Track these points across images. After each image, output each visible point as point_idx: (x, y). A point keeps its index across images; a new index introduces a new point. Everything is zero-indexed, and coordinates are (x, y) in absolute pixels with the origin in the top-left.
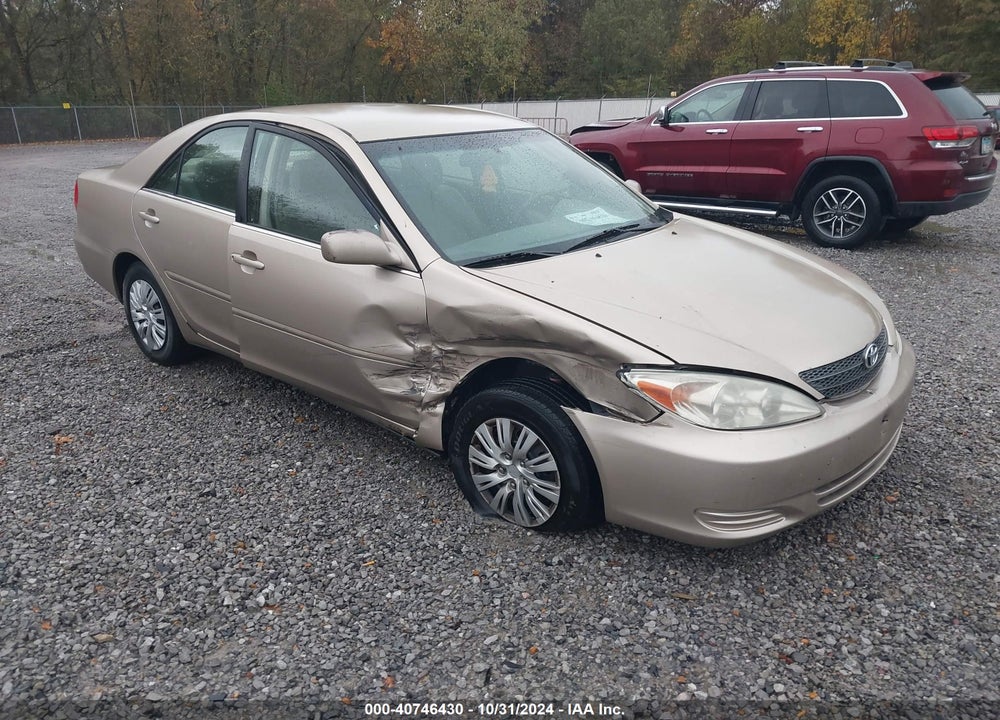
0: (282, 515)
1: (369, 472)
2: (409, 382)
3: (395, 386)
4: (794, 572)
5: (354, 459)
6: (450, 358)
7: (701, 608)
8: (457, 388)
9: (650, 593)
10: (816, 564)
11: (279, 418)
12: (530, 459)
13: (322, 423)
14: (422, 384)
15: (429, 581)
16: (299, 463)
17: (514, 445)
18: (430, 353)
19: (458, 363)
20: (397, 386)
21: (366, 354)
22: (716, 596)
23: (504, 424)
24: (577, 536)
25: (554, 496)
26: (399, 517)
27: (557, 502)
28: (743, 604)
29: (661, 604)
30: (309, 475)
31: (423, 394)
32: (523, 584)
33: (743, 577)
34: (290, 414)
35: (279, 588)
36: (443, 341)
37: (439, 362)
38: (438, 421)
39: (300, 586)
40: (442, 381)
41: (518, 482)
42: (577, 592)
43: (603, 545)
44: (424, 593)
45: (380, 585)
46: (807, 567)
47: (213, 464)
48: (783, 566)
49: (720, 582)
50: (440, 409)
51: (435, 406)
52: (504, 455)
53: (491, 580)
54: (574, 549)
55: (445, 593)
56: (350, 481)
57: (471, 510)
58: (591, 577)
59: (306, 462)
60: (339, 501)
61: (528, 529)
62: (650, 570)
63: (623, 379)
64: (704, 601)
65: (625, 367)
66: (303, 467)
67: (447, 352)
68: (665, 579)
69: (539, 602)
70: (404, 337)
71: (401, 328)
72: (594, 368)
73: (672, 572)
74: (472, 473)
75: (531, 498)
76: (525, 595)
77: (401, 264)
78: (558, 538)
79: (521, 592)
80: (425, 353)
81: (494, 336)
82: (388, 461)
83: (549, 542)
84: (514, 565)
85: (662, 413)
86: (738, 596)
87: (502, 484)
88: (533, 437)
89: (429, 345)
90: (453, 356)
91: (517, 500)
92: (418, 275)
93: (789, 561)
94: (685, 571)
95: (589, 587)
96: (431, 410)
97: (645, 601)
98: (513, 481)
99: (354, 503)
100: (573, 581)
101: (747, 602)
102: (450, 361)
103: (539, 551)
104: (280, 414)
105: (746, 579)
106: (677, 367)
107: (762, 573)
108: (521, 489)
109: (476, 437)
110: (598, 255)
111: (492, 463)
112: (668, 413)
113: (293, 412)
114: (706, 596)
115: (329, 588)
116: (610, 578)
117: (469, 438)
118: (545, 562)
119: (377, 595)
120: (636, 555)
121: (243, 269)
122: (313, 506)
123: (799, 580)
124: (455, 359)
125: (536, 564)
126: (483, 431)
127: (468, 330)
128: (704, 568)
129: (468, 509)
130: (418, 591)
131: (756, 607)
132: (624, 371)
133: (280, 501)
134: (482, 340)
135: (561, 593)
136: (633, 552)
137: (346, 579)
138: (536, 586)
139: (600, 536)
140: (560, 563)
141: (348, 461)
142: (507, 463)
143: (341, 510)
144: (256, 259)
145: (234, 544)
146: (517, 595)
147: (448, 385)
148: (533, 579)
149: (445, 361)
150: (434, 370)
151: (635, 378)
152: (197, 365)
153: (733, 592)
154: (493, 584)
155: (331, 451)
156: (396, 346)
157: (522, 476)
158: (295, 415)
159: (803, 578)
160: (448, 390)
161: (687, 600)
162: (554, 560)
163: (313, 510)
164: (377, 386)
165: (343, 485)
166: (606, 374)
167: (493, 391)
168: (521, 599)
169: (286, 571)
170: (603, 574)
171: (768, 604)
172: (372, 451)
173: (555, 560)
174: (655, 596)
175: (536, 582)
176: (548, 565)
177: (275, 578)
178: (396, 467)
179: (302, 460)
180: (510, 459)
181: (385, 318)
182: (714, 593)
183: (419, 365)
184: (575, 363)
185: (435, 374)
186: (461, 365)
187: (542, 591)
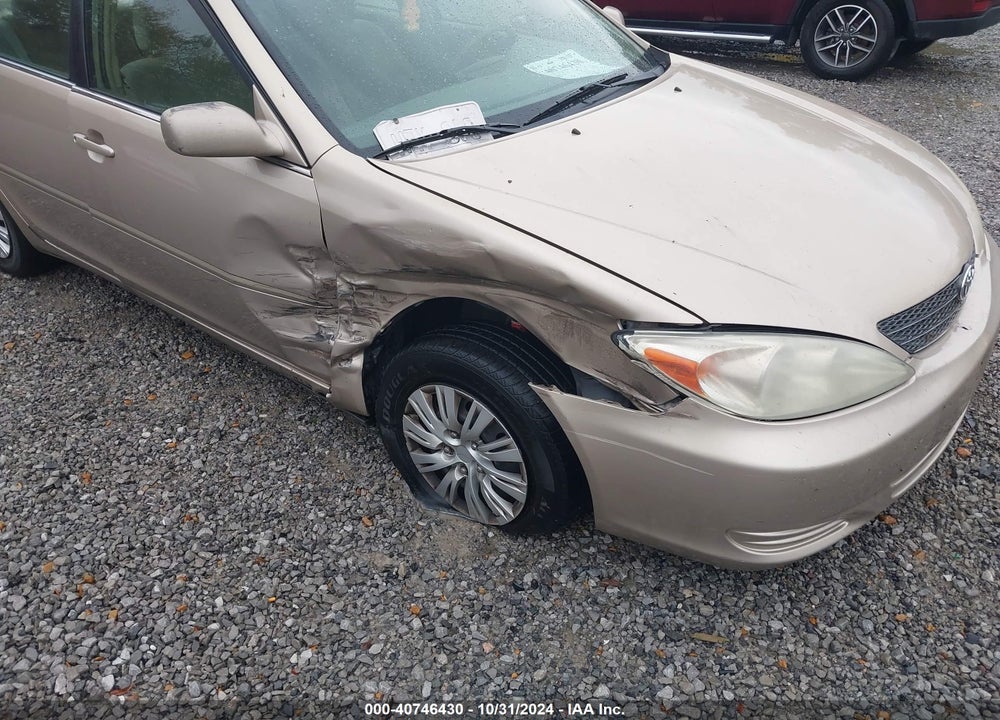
0: (152, 519)
1: (274, 439)
2: (313, 325)
3: (295, 329)
4: (854, 586)
5: (255, 418)
6: (364, 296)
7: (733, 657)
8: (379, 338)
9: (661, 635)
10: (882, 570)
11: (161, 354)
12: (485, 442)
13: (216, 362)
14: (330, 329)
15: (351, 630)
16: (181, 430)
17: (462, 422)
18: (335, 288)
19: (378, 303)
20: (299, 330)
21: (251, 283)
22: (752, 632)
23: (447, 394)
24: (556, 535)
25: (520, 492)
26: (311, 516)
27: (524, 501)
28: (791, 647)
29: (678, 651)
30: (193, 447)
31: (332, 342)
32: (484, 627)
33: (785, 597)
34: (175, 348)
35: (138, 656)
36: (351, 271)
37: (350, 301)
38: (356, 380)
39: (168, 651)
40: (355, 327)
41: (471, 469)
42: (559, 634)
43: (592, 550)
44: (345, 650)
45: (282, 641)
46: (869, 574)
47: (65, 435)
48: (837, 574)
49: (756, 608)
50: (358, 362)
51: (349, 360)
52: (449, 432)
53: (437, 624)
54: (553, 559)
55: (375, 649)
56: (247, 458)
57: (411, 497)
58: (578, 609)
59: (191, 424)
60: (232, 490)
61: (489, 527)
62: (658, 589)
63: (621, 345)
64: (737, 644)
65: (624, 327)
66: (186, 434)
67: (360, 287)
68: (680, 606)
69: (506, 658)
70: (296, 262)
71: (291, 250)
72: (575, 321)
73: (688, 593)
74: (410, 449)
75: (489, 491)
76: (488, 647)
77: (284, 154)
78: (530, 540)
79: (482, 642)
80: (329, 287)
81: (424, 268)
82: (301, 419)
83: (519, 547)
84: (472, 593)
85: (682, 397)
86: (782, 632)
87: (451, 468)
88: (486, 416)
89: (331, 275)
90: (369, 293)
91: (470, 491)
92: (308, 172)
93: (845, 565)
94: (706, 591)
95: (576, 627)
96: (344, 365)
97: (655, 648)
98: (463, 466)
99: (251, 494)
100: (553, 616)
101: (795, 643)
102: (366, 300)
103: (504, 565)
104: (162, 348)
105: (790, 599)
106: (705, 327)
107: (811, 588)
108: (475, 477)
109: (411, 407)
110: (575, 132)
111: (434, 441)
112: (692, 399)
113: (178, 344)
114: (738, 634)
115: (209, 652)
116: (604, 610)
117: (401, 407)
118: (513, 584)
119: (277, 658)
120: (637, 565)
121: (91, 154)
122: (195, 502)
123: (863, 599)
124: (372, 297)
125: (501, 588)
126: (419, 399)
127: (387, 258)
128: (731, 582)
129: (408, 495)
130: (335, 647)
131: (810, 651)
132: (622, 333)
133: (151, 494)
134: (408, 272)
135: (537, 639)
136: (633, 559)
137: (234, 632)
138: (503, 628)
139: (587, 533)
140: (535, 585)
141: (246, 421)
142: (454, 442)
143: (233, 506)
144: (104, 143)
145: (80, 576)
146: (477, 650)
147: (367, 333)
148: (497, 615)
149: (356, 299)
150: (343, 312)
151: (641, 344)
152: (62, 275)
153: (776, 625)
154: (440, 631)
155: (224, 406)
156: (287, 275)
157: (474, 461)
158: (181, 348)
159: (867, 595)
160: (367, 339)
161: (712, 644)
162: (525, 580)
163: (195, 506)
164: (271, 327)
165: (239, 463)
166: (594, 331)
167: (427, 346)
168: (481, 655)
169: (150, 624)
170: (595, 602)
171: (825, 644)
172: (280, 403)
173: (528, 579)
174: (668, 639)
175: (502, 622)
176: (518, 589)
177: (132, 638)
178: (312, 429)
179: (185, 421)
180: (458, 437)
181: (268, 234)
182: (748, 629)
183: (323, 301)
184: (547, 312)
185: (345, 317)
186: (381, 306)
187: (511, 638)
